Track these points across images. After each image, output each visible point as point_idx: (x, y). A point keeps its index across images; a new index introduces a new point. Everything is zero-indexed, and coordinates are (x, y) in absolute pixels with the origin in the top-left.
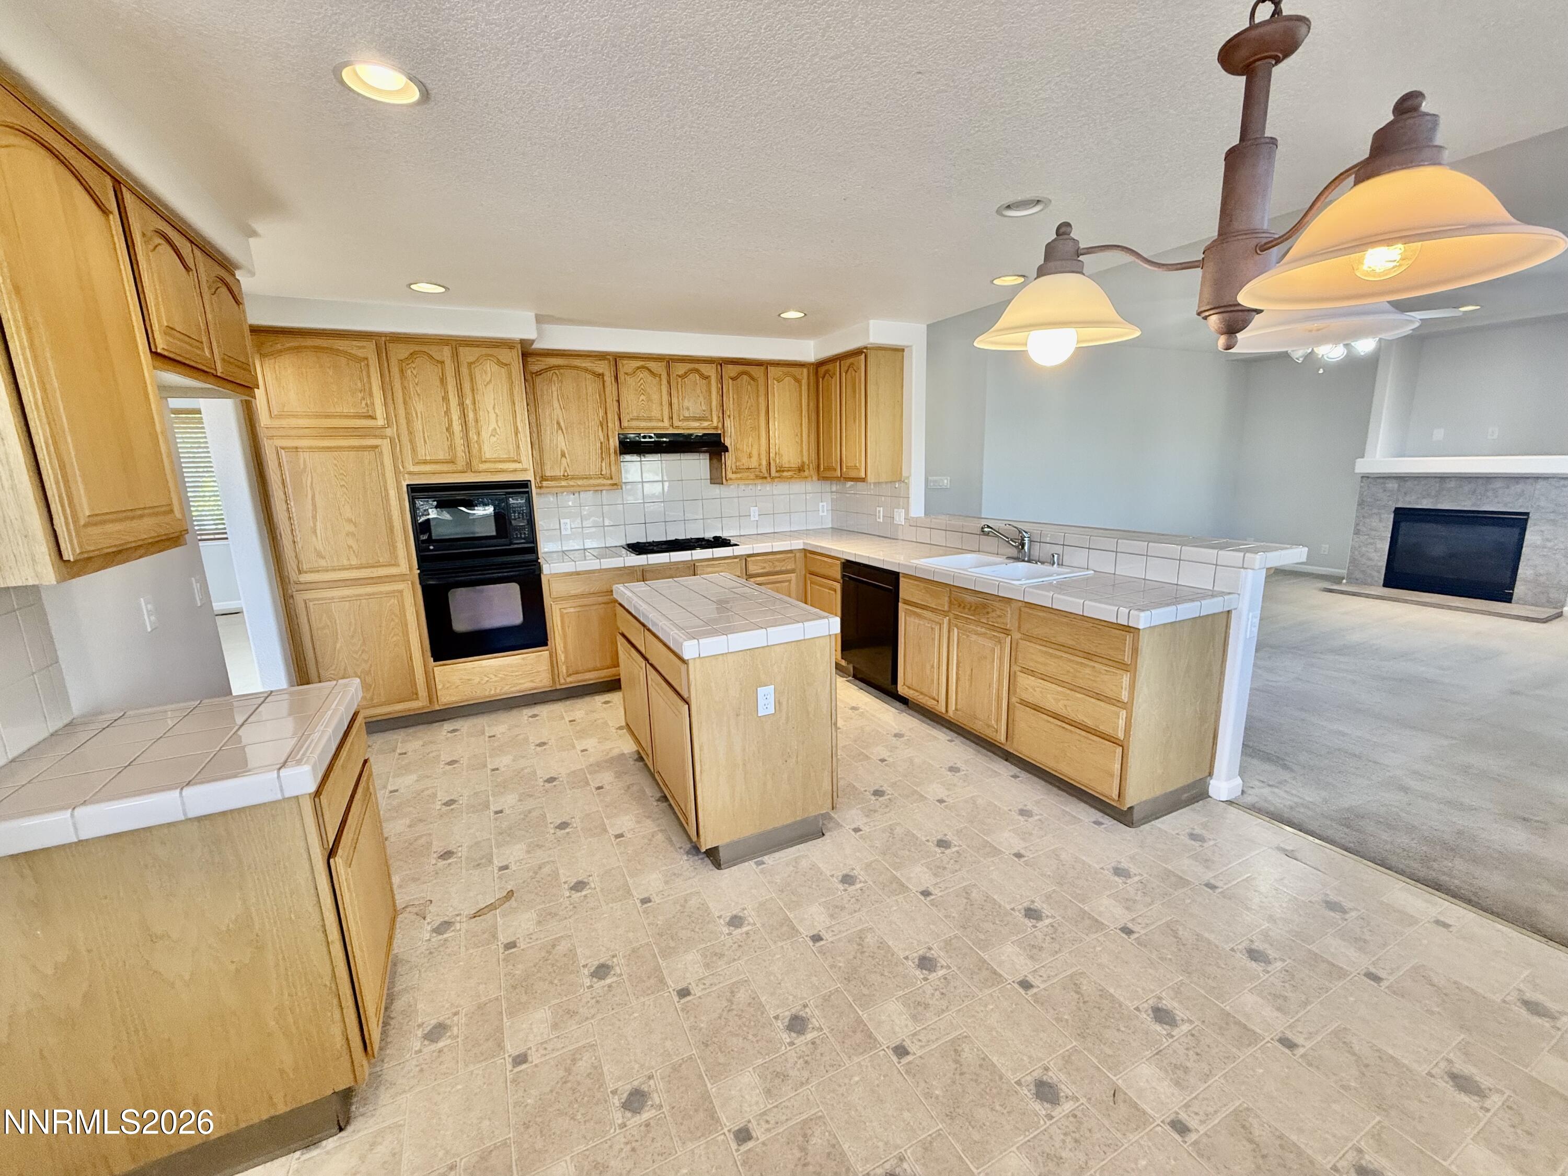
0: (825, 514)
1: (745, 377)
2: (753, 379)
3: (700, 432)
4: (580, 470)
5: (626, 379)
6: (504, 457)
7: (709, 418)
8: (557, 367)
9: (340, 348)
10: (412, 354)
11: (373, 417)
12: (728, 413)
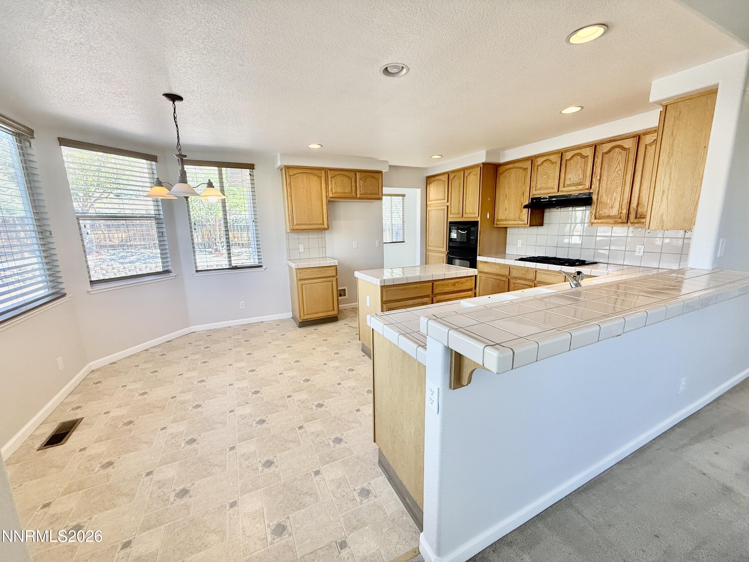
2: (625, 149)
3: (576, 193)
4: (512, 216)
5: (537, 169)
6: (471, 211)
7: (584, 183)
8: (509, 169)
9: (441, 179)
10: (454, 177)
11: (445, 199)
12: (598, 178)
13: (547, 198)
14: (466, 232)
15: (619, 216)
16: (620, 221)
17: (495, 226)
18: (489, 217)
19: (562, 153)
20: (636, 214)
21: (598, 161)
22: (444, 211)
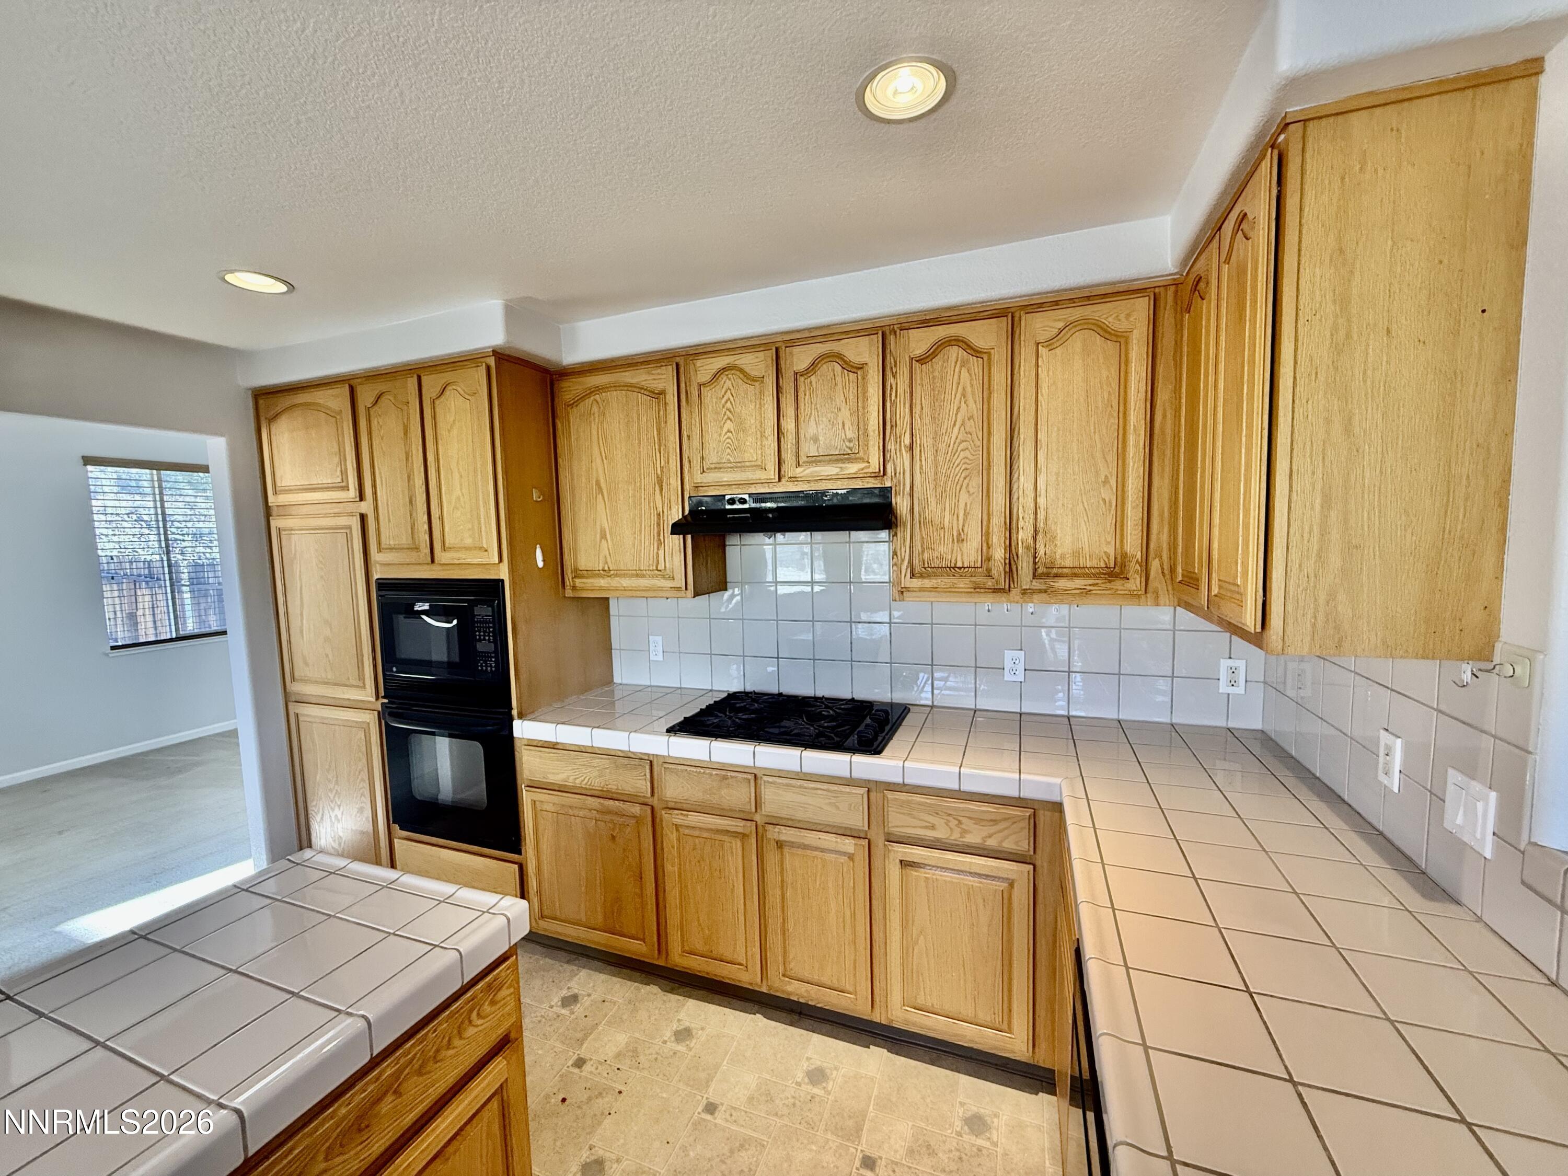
0: (1240, 690)
1: (954, 352)
2: (976, 352)
3: (841, 487)
4: (627, 561)
5: (700, 395)
6: (468, 541)
7: (861, 454)
8: (599, 389)
9: (321, 401)
10: (379, 398)
11: (346, 488)
12: (907, 441)
13: (743, 501)
14: (455, 622)
15: (985, 567)
16: (990, 583)
17: (569, 593)
18: (544, 561)
19: (777, 349)
20: (1035, 563)
21: (901, 383)
22: (349, 538)
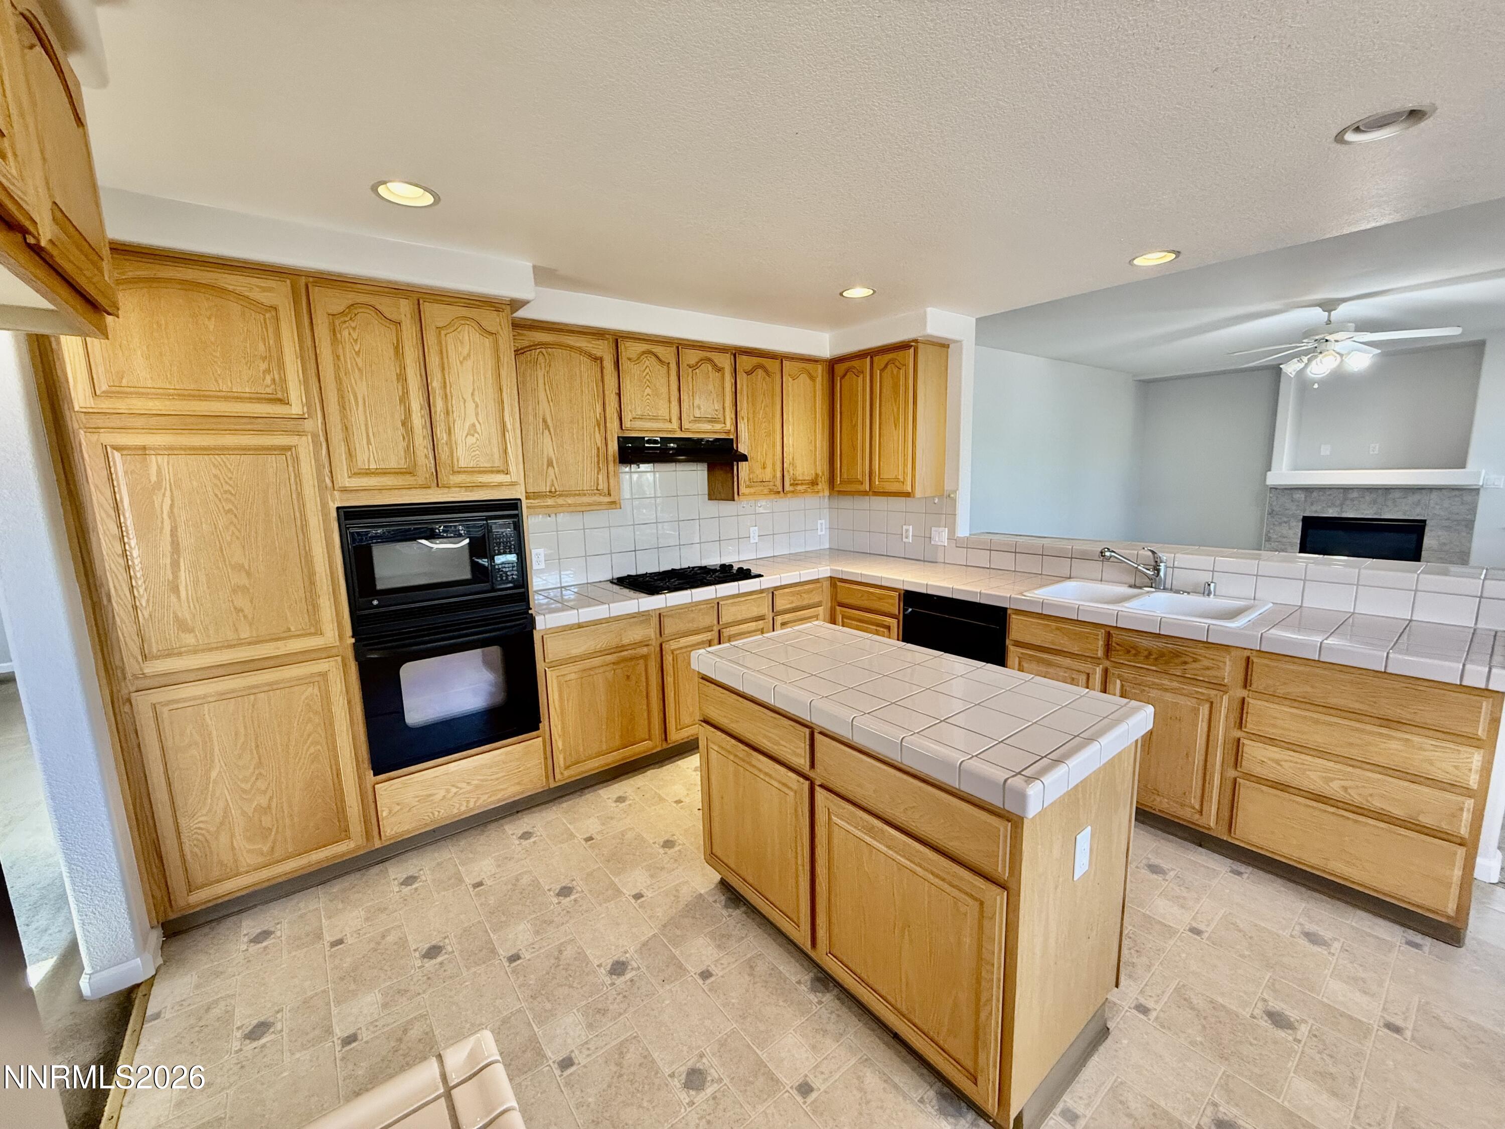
0: (824, 533)
1: (760, 371)
2: (768, 374)
3: (711, 437)
4: (571, 483)
6: (484, 464)
7: (722, 420)
8: (544, 344)
9: (232, 287)
10: (351, 307)
11: (284, 401)
12: (743, 415)
13: (655, 442)
14: (465, 541)
15: (774, 481)
16: (776, 489)
19: (678, 348)
20: (791, 479)
21: (743, 381)
